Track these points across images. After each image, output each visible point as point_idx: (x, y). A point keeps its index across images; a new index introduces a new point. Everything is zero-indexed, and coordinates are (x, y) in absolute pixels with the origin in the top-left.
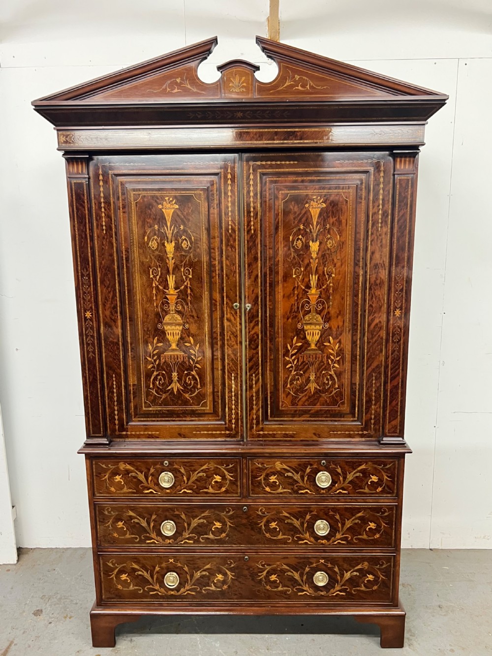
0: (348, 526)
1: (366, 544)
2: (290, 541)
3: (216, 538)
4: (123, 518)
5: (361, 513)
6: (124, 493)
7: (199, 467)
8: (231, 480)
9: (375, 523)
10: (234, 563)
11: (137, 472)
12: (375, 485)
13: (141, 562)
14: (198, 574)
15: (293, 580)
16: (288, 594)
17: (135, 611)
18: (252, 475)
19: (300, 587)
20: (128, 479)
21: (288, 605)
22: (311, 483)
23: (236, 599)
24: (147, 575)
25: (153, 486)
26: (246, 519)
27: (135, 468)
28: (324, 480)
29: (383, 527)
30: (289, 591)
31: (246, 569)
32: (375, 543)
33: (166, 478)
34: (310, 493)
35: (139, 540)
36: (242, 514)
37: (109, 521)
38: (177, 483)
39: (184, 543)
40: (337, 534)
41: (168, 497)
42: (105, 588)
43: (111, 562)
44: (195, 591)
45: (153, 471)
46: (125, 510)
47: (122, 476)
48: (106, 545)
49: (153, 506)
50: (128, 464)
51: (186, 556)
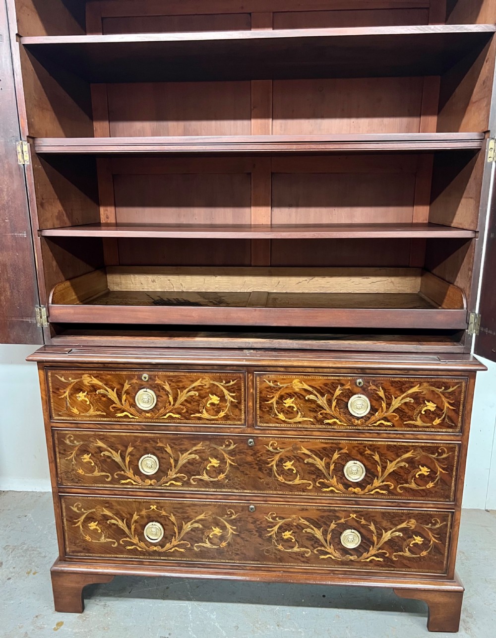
0: (391, 470)
1: (414, 495)
2: (311, 487)
3: (212, 479)
4: (89, 450)
5: (410, 453)
6: (90, 416)
7: (189, 383)
8: (232, 402)
9: (428, 468)
10: (236, 513)
11: (107, 389)
12: (431, 415)
13: (115, 508)
14: (188, 527)
15: (313, 539)
16: (306, 557)
17: (108, 569)
18: (260, 397)
19: (323, 549)
20: (96, 398)
21: (305, 571)
22: (342, 410)
23: (238, 560)
24: (122, 525)
25: (129, 407)
26: (252, 455)
27: (105, 383)
28: (359, 405)
29: (438, 473)
30: (307, 553)
31: (251, 521)
32: (426, 494)
33: (145, 397)
34: (339, 423)
35: (112, 480)
36: (247, 449)
37: (72, 453)
38: (160, 405)
39: (169, 486)
40: (375, 480)
41: (148, 422)
42: (69, 539)
43: (76, 507)
44: (184, 547)
45: (128, 388)
46: (91, 439)
47: (87, 394)
48: (68, 484)
49: (128, 434)
50: (94, 377)
51: (173, 501)
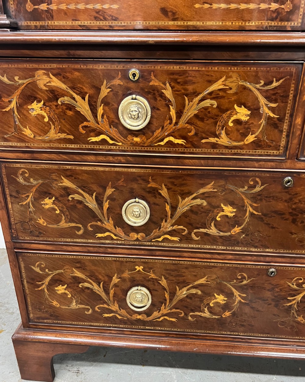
3: (222, 234)
4: (52, 192)
6: (50, 141)
8: (269, 117)
10: (249, 278)
11: (75, 95)
13: (88, 268)
14: (183, 293)
17: (81, 338)
20: (57, 111)
23: (243, 332)
24: (98, 289)
25: (107, 127)
27: (71, 85)
33: (134, 108)
35: (84, 233)
36: (280, 192)
37: (28, 196)
38: (155, 123)
39: (163, 241)
41: (135, 151)
42: (33, 304)
43: (38, 266)
44: (176, 316)
45: (106, 94)
46: (54, 176)
47: (44, 104)
48: (26, 238)
49: (107, 169)
50: (54, 75)
51: (166, 262)
